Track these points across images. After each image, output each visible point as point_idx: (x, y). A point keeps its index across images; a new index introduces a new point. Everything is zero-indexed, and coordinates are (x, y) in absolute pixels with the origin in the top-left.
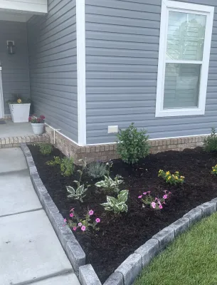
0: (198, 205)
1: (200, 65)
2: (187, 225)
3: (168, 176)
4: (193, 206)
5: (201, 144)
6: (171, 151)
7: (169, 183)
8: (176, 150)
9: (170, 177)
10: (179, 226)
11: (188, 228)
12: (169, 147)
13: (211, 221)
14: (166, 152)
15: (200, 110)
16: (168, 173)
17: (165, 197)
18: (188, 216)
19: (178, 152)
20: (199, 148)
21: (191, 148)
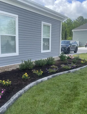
0: (17, 92)
1: (15, 36)
2: (12, 103)
3: (4, 82)
4: (15, 93)
5: (18, 67)
6: (6, 71)
7: (5, 85)
8: (8, 70)
9: (5, 83)
10: (8, 104)
11: (13, 103)
12: (5, 70)
13: (22, 98)
14: (4, 72)
15: (17, 53)
16: (4, 81)
17: (2, 92)
18: (13, 98)
19: (9, 71)
20: (18, 69)
21: (15, 69)
